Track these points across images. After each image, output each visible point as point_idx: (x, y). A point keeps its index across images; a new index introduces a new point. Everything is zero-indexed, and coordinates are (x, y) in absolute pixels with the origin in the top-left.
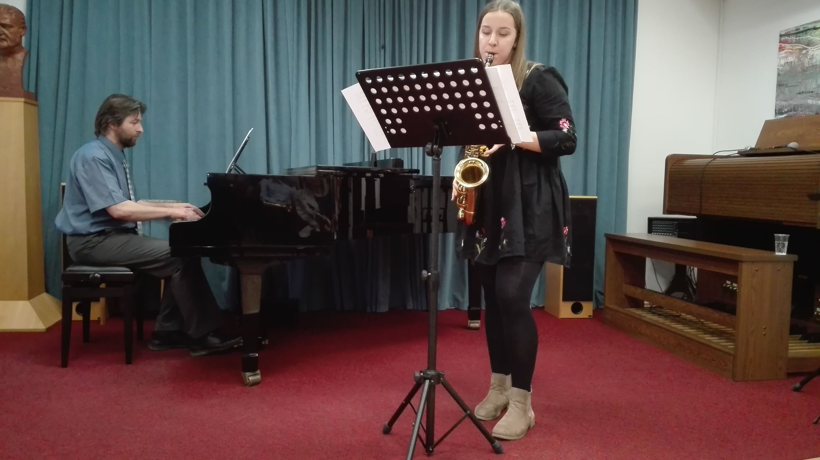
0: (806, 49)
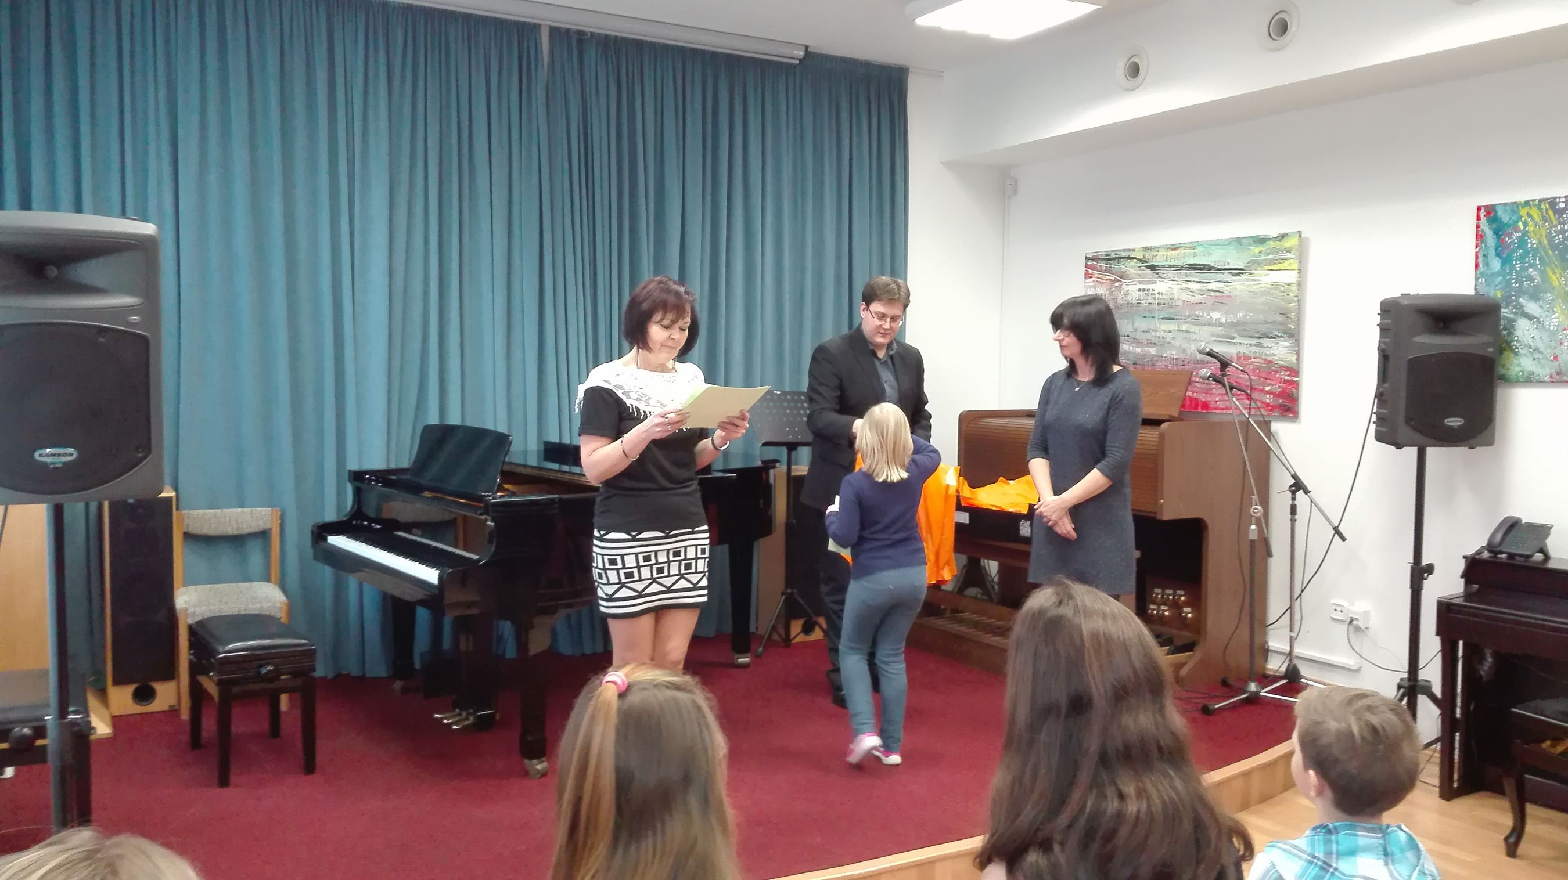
0: (1120, 281)
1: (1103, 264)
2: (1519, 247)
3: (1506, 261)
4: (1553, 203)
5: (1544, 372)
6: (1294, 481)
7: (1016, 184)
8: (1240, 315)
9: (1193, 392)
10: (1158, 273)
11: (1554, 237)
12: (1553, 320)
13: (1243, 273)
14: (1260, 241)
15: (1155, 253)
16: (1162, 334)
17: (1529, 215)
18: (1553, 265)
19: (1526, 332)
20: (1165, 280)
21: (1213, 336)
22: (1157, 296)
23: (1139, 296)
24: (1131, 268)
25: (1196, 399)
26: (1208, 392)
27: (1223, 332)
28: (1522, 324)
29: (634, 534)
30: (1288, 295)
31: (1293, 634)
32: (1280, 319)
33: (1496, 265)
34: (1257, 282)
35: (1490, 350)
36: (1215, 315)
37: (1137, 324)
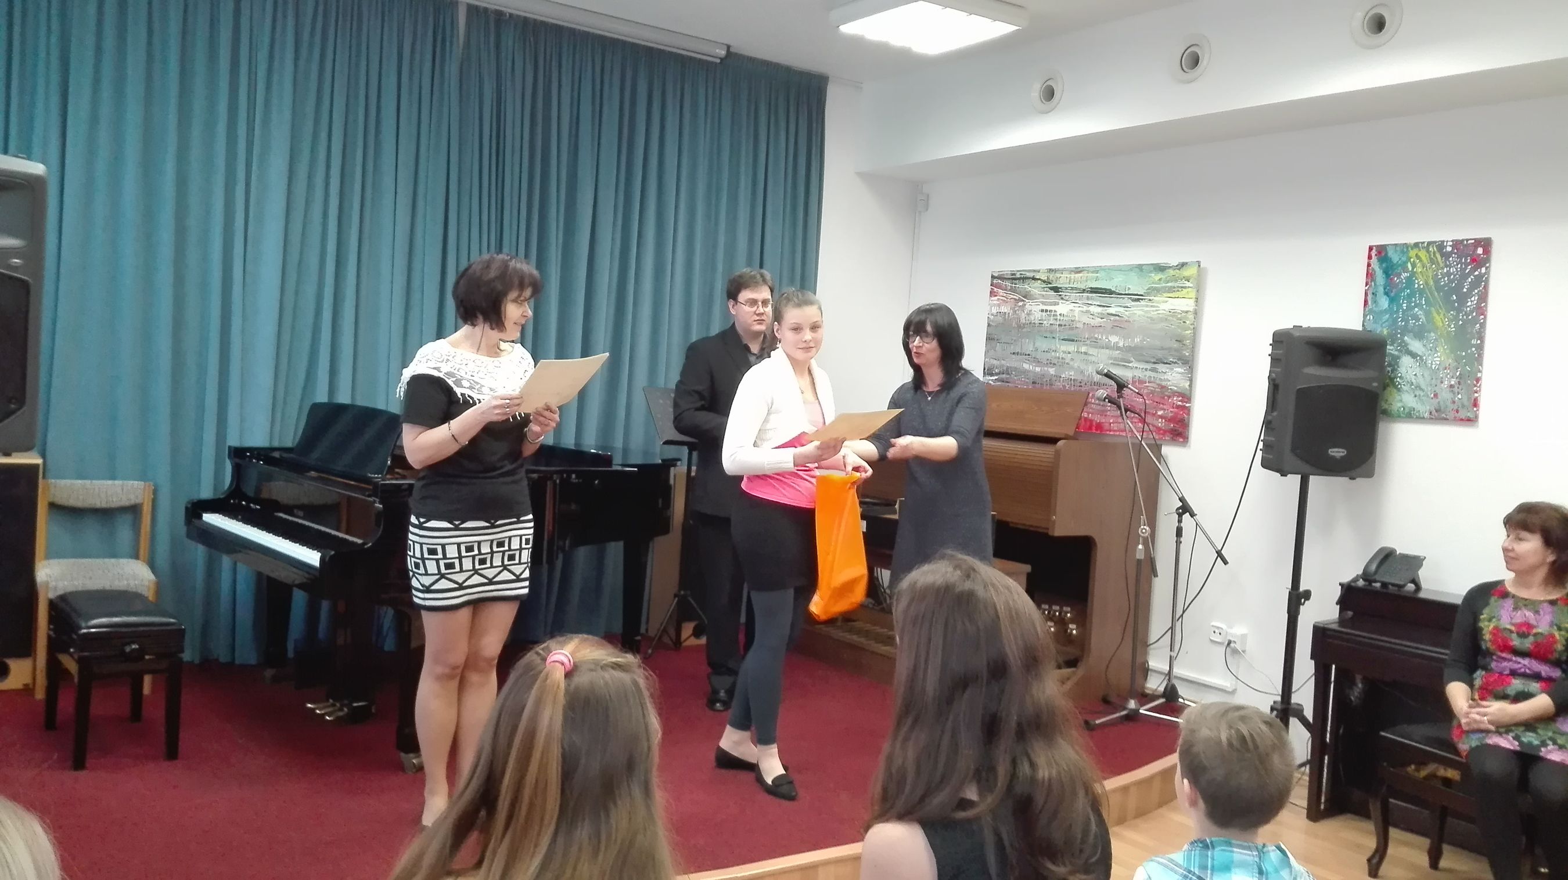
0: (1023, 300)
1: (1008, 284)
2: (1406, 288)
3: (1392, 300)
4: (1441, 246)
5: (1423, 409)
6: (1181, 504)
7: (928, 200)
8: (1137, 340)
9: (1088, 413)
10: (1060, 295)
11: (1441, 279)
12: (1435, 359)
13: (1142, 299)
14: (1160, 268)
15: (1058, 275)
16: (1062, 355)
17: (1417, 255)
18: (1438, 306)
19: (1408, 369)
20: (1068, 302)
21: (1111, 358)
22: (1059, 317)
23: (1042, 316)
24: (1035, 288)
25: (1091, 421)
26: (1103, 413)
27: (1120, 356)
28: (1406, 361)
29: (457, 523)
30: (1184, 322)
31: (1172, 654)
32: (1176, 345)
33: (1384, 303)
34: (1154, 309)
35: (1375, 384)
36: (1114, 339)
37: (1038, 344)
